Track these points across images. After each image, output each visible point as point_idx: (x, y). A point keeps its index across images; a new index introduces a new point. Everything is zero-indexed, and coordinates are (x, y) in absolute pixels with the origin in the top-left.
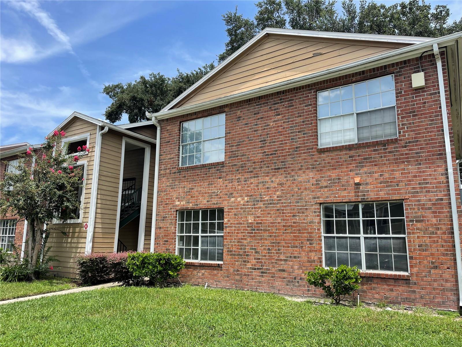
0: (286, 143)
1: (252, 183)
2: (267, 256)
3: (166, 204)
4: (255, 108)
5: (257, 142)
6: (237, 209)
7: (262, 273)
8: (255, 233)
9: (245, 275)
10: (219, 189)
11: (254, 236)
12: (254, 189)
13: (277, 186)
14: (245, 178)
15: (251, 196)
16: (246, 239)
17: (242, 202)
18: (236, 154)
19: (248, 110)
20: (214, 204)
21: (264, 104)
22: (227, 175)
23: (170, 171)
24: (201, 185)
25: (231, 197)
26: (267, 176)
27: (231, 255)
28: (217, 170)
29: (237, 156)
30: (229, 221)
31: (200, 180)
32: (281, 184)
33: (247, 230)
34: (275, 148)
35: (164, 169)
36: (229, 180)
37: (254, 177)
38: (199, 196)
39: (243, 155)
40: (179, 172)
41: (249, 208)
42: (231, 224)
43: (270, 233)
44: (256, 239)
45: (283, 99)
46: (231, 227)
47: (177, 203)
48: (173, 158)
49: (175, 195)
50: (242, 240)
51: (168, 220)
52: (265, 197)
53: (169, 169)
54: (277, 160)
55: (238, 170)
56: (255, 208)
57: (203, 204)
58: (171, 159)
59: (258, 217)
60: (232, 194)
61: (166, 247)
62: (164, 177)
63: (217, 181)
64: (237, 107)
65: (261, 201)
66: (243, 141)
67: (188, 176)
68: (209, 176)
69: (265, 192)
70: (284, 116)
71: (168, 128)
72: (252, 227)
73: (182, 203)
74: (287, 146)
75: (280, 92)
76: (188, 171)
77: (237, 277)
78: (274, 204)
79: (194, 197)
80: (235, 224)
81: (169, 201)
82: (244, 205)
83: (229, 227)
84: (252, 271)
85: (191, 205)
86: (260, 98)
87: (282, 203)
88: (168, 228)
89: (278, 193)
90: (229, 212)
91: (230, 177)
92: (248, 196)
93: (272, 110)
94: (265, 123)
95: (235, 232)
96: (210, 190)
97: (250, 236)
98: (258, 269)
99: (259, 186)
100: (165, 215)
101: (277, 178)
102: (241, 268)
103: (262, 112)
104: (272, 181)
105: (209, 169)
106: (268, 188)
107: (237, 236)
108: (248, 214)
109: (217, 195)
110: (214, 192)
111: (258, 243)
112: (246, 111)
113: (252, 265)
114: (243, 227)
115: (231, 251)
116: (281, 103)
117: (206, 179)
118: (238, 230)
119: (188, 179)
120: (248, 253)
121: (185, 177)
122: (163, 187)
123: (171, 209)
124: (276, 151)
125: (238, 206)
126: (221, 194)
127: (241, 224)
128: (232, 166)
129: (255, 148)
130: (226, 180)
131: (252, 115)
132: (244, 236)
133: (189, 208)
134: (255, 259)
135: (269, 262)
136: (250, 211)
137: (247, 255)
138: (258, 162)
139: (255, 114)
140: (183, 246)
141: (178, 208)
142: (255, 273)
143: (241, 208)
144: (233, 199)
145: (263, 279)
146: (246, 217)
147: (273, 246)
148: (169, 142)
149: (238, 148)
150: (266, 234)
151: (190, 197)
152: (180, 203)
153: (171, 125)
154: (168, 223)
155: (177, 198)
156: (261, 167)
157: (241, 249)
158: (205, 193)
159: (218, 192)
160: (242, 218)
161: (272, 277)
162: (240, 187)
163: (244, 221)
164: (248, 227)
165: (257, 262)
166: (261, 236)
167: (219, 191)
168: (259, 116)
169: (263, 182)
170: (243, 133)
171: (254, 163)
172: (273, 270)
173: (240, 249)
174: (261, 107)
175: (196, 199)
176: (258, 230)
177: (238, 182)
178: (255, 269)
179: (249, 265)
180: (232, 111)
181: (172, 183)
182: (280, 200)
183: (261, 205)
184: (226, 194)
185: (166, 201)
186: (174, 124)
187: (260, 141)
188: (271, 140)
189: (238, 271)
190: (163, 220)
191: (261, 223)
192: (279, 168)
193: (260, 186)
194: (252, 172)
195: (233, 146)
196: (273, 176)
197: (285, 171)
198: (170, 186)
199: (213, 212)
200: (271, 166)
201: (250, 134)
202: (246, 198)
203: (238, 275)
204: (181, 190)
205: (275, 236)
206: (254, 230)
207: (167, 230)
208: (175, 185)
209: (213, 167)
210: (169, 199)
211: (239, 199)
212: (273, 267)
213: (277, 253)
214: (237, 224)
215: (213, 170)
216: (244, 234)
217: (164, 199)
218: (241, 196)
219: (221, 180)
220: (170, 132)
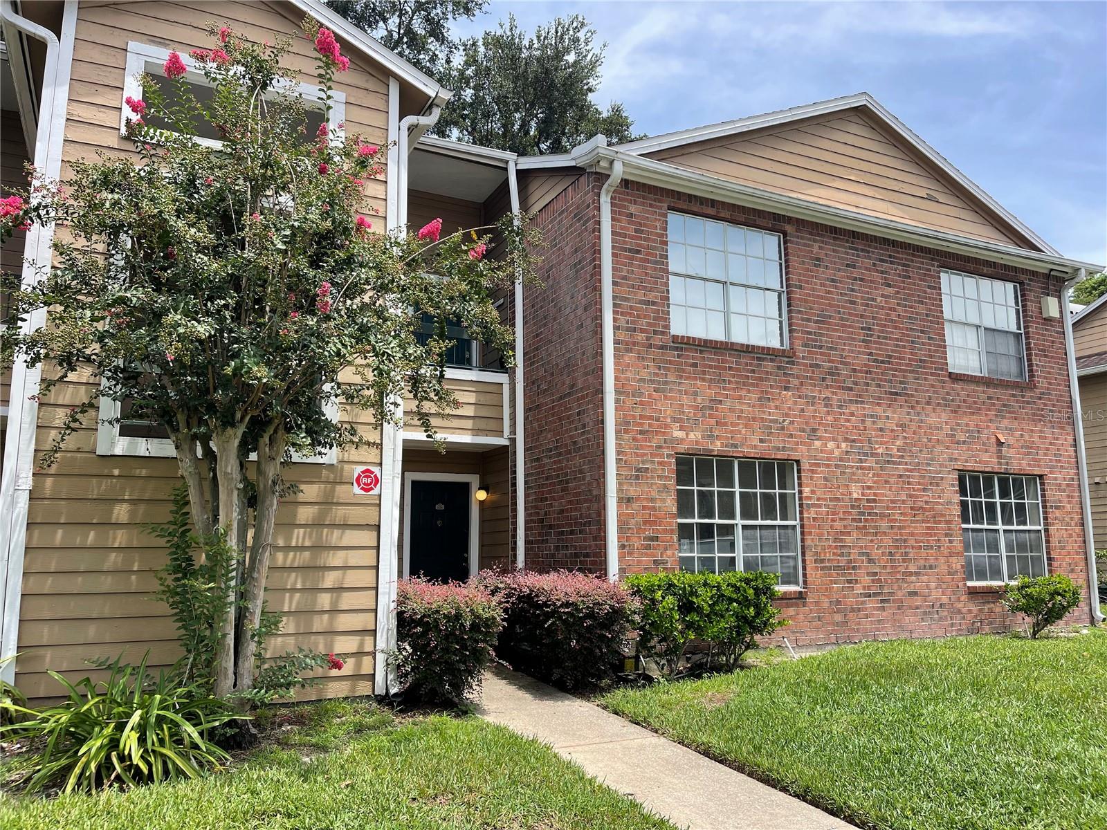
0: (904, 347)
1: (852, 414)
2: (888, 568)
3: (642, 432)
4: (847, 253)
5: (856, 328)
6: (828, 466)
7: (883, 601)
8: (866, 520)
9: (853, 610)
10: (787, 415)
11: (864, 527)
12: (857, 428)
13: (895, 428)
14: (839, 400)
15: (853, 441)
16: (849, 534)
17: (837, 453)
18: (816, 341)
19: (834, 251)
20: (778, 449)
21: (862, 250)
22: (802, 384)
23: (648, 339)
24: (740, 398)
25: (814, 438)
26: (879, 404)
27: (823, 569)
28: (779, 368)
29: (821, 347)
30: (813, 492)
31: (737, 383)
32: (902, 426)
33: (850, 514)
34: (887, 350)
35: (628, 329)
36: (806, 397)
37: (857, 402)
38: (739, 424)
39: (831, 348)
40: (677, 349)
41: (852, 467)
42: (818, 499)
43: (891, 521)
44: (867, 534)
45: (895, 257)
46: (820, 506)
47: (678, 434)
48: (654, 303)
49: (668, 410)
50: (843, 535)
51: (653, 477)
52: (877, 446)
53: (642, 331)
54: (893, 375)
55: (824, 379)
56: (862, 468)
57: (750, 446)
58: (647, 303)
59: (869, 488)
60: (814, 431)
61: (652, 555)
62: (627, 351)
63: (780, 393)
64: (811, 234)
65: (873, 455)
66: (830, 317)
67: (705, 366)
68: (761, 379)
69: (877, 437)
70: (898, 293)
71: (633, 209)
72: (858, 507)
73: (692, 435)
74: (905, 353)
75: (888, 240)
76: (701, 352)
77: (838, 617)
78: (894, 463)
79: (725, 424)
80: (825, 499)
81: (650, 425)
82: (841, 460)
83: (813, 505)
84: (865, 601)
85: (718, 443)
86: (855, 235)
87: (906, 464)
88: (652, 500)
89: (898, 443)
90: (812, 472)
91: (806, 390)
92: (846, 440)
93: (877, 271)
94: (868, 293)
95: (827, 519)
96: (764, 412)
97: (857, 528)
98: (875, 595)
99: (867, 423)
100: (643, 462)
101: (895, 412)
102: (844, 596)
103: (860, 268)
104: (888, 418)
105: (759, 359)
106: (881, 430)
107: (832, 527)
108: (851, 480)
109: (783, 428)
110: (776, 421)
111: (872, 541)
112: (830, 250)
113: (864, 588)
114: (842, 507)
115: (822, 561)
116: (891, 263)
117: (753, 385)
118: (834, 513)
119: (704, 373)
120: (855, 563)
121: (695, 365)
122: (628, 379)
123: (660, 447)
124: (890, 357)
125: (829, 459)
126: (791, 427)
127: (838, 500)
128: (811, 365)
129: (853, 339)
130: (800, 397)
131: (843, 265)
132: (845, 527)
133: (713, 450)
134: (868, 574)
135: (892, 579)
136: (854, 474)
137: (854, 568)
138: (861, 371)
139: (848, 265)
140: (692, 551)
141: (682, 448)
142: (871, 604)
143: (837, 466)
144: (818, 443)
145: (885, 614)
146: (848, 486)
147: (897, 547)
148: (638, 252)
149: (819, 328)
150: (884, 525)
151: (713, 422)
152: (687, 434)
153: (643, 204)
154: (654, 487)
155: (674, 420)
156: (867, 384)
157: (842, 555)
158: (754, 419)
159: (784, 421)
160: (838, 487)
161: (899, 608)
162: (830, 418)
163: (844, 495)
164: (853, 507)
165: (873, 581)
166: (876, 527)
167: (788, 420)
168: (857, 273)
169: (872, 416)
170: (827, 299)
171: (854, 371)
172: (900, 595)
173: (839, 555)
174: (858, 256)
175: (732, 432)
176: (869, 514)
177: (826, 405)
178: (870, 596)
179: (859, 589)
180: (802, 238)
181: (657, 375)
182: (902, 457)
183: (871, 462)
184: (803, 430)
185: (642, 424)
186: (651, 206)
187: (862, 328)
188: (880, 331)
189: (838, 602)
190: (637, 477)
191: (874, 501)
192: (896, 394)
193: (869, 422)
194: (851, 389)
195: (809, 320)
196: (889, 406)
197: (906, 402)
198: (652, 382)
199: (767, 467)
200: (884, 386)
201: (843, 307)
202: (844, 445)
203: (838, 611)
204: (685, 399)
205: (900, 528)
206: (863, 514)
207: (654, 508)
208: (666, 383)
209: (769, 357)
210: (651, 418)
211: (831, 445)
212: (900, 588)
213: (904, 561)
214: (831, 499)
215: (769, 366)
216: (845, 523)
217: (634, 417)
218: (834, 439)
219: (790, 393)
220: (640, 224)
